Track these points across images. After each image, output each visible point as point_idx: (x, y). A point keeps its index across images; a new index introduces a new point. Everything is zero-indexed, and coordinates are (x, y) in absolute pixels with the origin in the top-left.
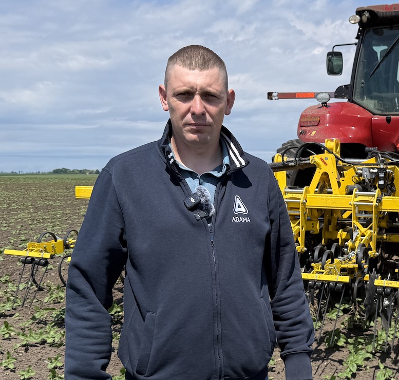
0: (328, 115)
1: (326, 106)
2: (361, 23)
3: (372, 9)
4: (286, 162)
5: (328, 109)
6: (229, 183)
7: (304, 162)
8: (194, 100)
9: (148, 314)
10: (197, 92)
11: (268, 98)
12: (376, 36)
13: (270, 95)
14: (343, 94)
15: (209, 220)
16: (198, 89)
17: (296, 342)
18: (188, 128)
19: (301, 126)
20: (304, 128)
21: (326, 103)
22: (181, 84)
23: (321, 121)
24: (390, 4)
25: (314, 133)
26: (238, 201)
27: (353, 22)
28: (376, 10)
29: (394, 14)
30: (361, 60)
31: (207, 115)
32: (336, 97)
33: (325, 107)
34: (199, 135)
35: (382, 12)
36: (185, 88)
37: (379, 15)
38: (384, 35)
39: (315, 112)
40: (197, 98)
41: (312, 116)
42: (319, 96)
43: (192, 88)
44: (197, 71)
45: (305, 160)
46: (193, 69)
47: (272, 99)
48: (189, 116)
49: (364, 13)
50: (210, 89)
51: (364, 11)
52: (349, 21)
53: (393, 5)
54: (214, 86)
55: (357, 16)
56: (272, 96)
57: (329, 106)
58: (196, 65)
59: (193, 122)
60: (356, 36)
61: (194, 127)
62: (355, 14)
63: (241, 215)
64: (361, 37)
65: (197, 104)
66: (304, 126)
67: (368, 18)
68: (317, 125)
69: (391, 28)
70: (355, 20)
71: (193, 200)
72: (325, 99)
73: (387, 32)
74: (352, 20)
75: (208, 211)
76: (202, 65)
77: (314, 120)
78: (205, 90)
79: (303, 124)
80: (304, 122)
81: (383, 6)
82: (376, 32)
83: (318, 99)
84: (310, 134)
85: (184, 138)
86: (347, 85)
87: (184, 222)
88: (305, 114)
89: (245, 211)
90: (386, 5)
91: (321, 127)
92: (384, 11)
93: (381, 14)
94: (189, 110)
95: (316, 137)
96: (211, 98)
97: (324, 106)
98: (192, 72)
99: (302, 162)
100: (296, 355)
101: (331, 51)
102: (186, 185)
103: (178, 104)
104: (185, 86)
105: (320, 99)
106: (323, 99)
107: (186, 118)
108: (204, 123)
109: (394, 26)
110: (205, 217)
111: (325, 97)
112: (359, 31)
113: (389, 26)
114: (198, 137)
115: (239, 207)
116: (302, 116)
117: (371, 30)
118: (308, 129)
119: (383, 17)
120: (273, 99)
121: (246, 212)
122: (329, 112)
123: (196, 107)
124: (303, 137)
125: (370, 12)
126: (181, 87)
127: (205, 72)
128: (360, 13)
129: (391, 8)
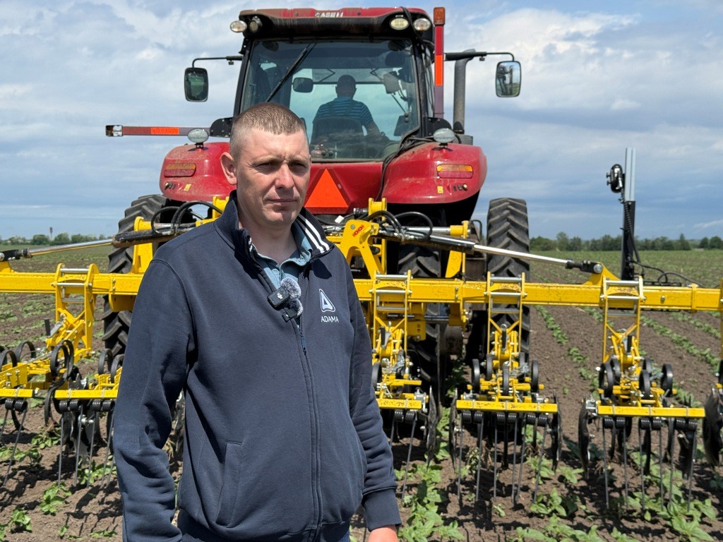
0: (207, 161)
1: (202, 148)
2: (247, 33)
3: (265, 14)
4: (158, 230)
5: (206, 153)
6: (312, 272)
7: (185, 230)
8: (280, 171)
9: (229, 445)
10: (285, 161)
11: (107, 134)
12: (269, 51)
13: (109, 129)
14: (223, 131)
15: (298, 319)
16: (286, 157)
17: (381, 476)
18: (269, 205)
19: (166, 177)
20: (171, 180)
21: (202, 144)
22: (265, 152)
23: (197, 169)
24: (289, 8)
25: (188, 186)
26: (323, 297)
27: (236, 30)
28: (270, 15)
29: (296, 23)
30: (249, 83)
31: (294, 189)
32: (212, 134)
33: (200, 150)
34: (284, 213)
35: (280, 19)
36: (270, 157)
37: (274, 22)
38: (280, 49)
39: (187, 156)
40: (285, 167)
41: (183, 163)
42: (193, 134)
43: (280, 156)
44: (283, 135)
45: (186, 228)
46: (279, 133)
47: (112, 135)
48: (273, 191)
49: (253, 19)
50: (299, 157)
51: (252, 16)
52: (231, 28)
53: (295, 10)
54: (302, 153)
55: (242, 22)
56: (112, 130)
57: (207, 149)
58: (281, 127)
59: (278, 198)
60: (240, 50)
61: (279, 204)
62: (238, 19)
63: (329, 314)
64: (248, 52)
65: (285, 176)
66: (172, 177)
67: (259, 27)
68: (192, 176)
69: (291, 42)
70: (239, 28)
71: (280, 297)
72: (201, 138)
73: (283, 46)
74: (234, 27)
75: (296, 309)
76: (288, 127)
77: (187, 167)
78: (295, 158)
79: (168, 174)
80: (170, 171)
81: (280, 10)
82: (269, 46)
83: (190, 138)
84: (183, 188)
85: (264, 218)
86: (229, 119)
87: (270, 324)
88: (171, 159)
89: (332, 308)
90: (285, 10)
91: (198, 178)
92: (282, 18)
93: (278, 21)
94: (273, 183)
95: (193, 193)
96: (298, 167)
97: (200, 147)
98: (277, 136)
99: (182, 230)
100: (383, 493)
101: (191, 66)
102: (266, 278)
103: (259, 176)
104: (270, 154)
105: (194, 138)
106: (198, 138)
107: (268, 193)
108: (291, 198)
109: (294, 38)
110: (293, 317)
111: (202, 136)
112: (245, 42)
113: (288, 39)
114: (283, 216)
115: (325, 303)
116: (166, 162)
117: (261, 43)
118: (178, 180)
119: (281, 26)
120: (115, 135)
121: (333, 310)
122: (208, 158)
123: (284, 179)
124: (172, 193)
125: (261, 17)
126: (266, 155)
127: (292, 136)
128: (246, 17)
129: (292, 14)
